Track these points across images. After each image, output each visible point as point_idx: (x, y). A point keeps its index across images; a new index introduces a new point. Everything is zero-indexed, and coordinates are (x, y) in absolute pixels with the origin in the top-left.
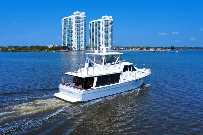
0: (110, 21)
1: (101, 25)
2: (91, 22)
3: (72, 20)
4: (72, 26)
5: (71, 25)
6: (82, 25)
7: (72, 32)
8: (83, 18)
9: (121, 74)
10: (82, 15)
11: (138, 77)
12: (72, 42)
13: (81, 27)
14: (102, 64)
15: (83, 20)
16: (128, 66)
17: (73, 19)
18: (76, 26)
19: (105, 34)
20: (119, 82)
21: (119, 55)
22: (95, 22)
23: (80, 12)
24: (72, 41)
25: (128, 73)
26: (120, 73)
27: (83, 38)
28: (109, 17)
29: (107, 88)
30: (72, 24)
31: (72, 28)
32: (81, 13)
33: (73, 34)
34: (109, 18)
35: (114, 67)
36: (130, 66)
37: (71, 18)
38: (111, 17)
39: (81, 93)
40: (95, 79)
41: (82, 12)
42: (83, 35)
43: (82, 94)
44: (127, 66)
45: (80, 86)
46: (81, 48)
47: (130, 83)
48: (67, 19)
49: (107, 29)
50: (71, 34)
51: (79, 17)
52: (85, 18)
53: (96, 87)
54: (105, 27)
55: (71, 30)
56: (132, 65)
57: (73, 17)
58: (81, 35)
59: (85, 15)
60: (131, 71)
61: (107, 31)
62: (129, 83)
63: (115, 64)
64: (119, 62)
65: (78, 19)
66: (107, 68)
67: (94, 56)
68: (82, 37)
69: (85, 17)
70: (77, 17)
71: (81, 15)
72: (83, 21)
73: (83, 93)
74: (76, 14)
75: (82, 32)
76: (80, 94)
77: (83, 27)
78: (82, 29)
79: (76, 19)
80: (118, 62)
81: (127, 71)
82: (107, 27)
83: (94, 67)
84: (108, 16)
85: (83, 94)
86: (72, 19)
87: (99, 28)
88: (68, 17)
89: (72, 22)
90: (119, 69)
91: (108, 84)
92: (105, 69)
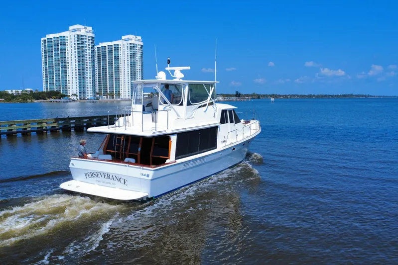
0: (138, 46)
1: (121, 52)
3: (66, 41)
4: (67, 51)
5: (64, 51)
6: (88, 51)
7: (67, 64)
8: (90, 38)
9: (218, 129)
10: (87, 32)
11: (248, 137)
12: (68, 84)
15: (90, 41)
17: (69, 39)
19: (130, 69)
20: (216, 148)
24: (68, 82)
25: (229, 126)
26: (217, 127)
27: (90, 76)
28: (136, 37)
30: (67, 48)
31: (67, 57)
32: (85, 28)
33: (68, 68)
34: (136, 40)
35: (205, 112)
37: (64, 37)
38: (139, 38)
39: (148, 176)
40: (172, 140)
41: (87, 27)
43: (150, 178)
44: (226, 111)
45: (126, 159)
46: (88, 96)
48: (54, 38)
49: (133, 61)
50: (64, 67)
51: (81, 35)
52: (93, 37)
53: (176, 159)
54: (129, 56)
55: (64, 58)
56: (233, 109)
57: (70, 35)
58: (87, 70)
59: (93, 33)
60: (233, 124)
61: (133, 63)
62: (233, 150)
63: (205, 105)
64: (213, 101)
65: (80, 39)
68: (88, 74)
69: (93, 35)
70: (78, 35)
71: (85, 32)
73: (154, 175)
74: (75, 30)
75: (88, 64)
76: (146, 178)
77: (91, 54)
78: (88, 59)
79: (76, 39)
80: (211, 101)
81: (227, 122)
82: (133, 57)
84: (134, 36)
86: (66, 39)
87: (117, 58)
89: (66, 44)
90: (214, 117)
91: (198, 151)
92: (188, 115)
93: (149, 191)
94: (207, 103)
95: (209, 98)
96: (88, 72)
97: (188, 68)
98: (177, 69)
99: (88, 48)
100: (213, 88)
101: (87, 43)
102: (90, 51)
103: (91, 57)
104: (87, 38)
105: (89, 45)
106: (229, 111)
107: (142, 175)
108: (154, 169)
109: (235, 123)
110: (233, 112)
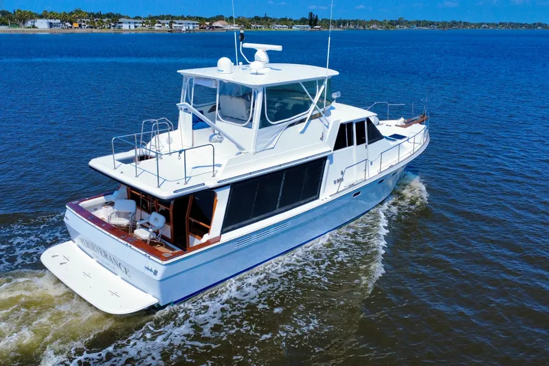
9: (328, 161)
14: (250, 126)
16: (354, 126)
20: (317, 198)
21: (321, 81)
25: (354, 151)
26: (325, 159)
29: (272, 232)
35: (302, 132)
36: (360, 124)
39: (155, 273)
40: (218, 198)
43: (158, 277)
44: (350, 124)
45: (155, 214)
47: (359, 193)
53: (222, 232)
56: (367, 119)
60: (363, 146)
62: (355, 195)
63: (303, 121)
64: (321, 110)
66: (271, 143)
67: (214, 87)
73: (166, 271)
76: (151, 274)
80: (316, 112)
81: (351, 144)
83: (216, 141)
85: (164, 274)
90: (321, 139)
91: (275, 209)
92: (262, 146)
93: (159, 296)
94: (308, 116)
95: (312, 107)
97: (279, 48)
98: (259, 48)
100: (323, 87)
106: (357, 124)
107: (147, 268)
108: (165, 263)
109: (369, 144)
110: (366, 123)
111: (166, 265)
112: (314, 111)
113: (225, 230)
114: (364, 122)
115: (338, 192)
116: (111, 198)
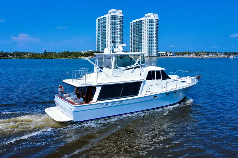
0: (155, 20)
1: (144, 25)
2: (132, 22)
3: (106, 20)
5: (105, 27)
6: (118, 26)
7: (107, 35)
8: (120, 17)
9: (142, 84)
10: (120, 13)
11: (172, 89)
13: (117, 28)
14: (111, 68)
15: (120, 19)
16: (155, 72)
17: (108, 18)
18: (111, 26)
19: (148, 36)
20: (137, 95)
22: (137, 22)
23: (115, 10)
25: (155, 81)
26: (141, 82)
27: (119, 41)
28: (154, 15)
29: (117, 104)
30: (107, 24)
32: (117, 11)
33: (107, 37)
34: (154, 17)
35: (132, 72)
36: (158, 72)
37: (105, 17)
38: (156, 15)
39: (72, 109)
40: (97, 90)
41: (119, 10)
42: (120, 37)
43: (73, 111)
44: (153, 72)
47: (156, 97)
48: (101, 19)
49: (150, 31)
50: (105, 37)
51: (114, 16)
52: (122, 17)
54: (148, 27)
55: (105, 31)
56: (162, 71)
57: (108, 16)
58: (117, 38)
59: (122, 14)
61: (151, 32)
62: (154, 97)
63: (132, 68)
64: (140, 65)
65: (114, 18)
66: (119, 74)
67: (103, 57)
68: (118, 40)
69: (122, 15)
70: (112, 16)
71: (118, 13)
72: (120, 21)
73: (75, 109)
74: (111, 13)
75: (118, 34)
77: (120, 27)
78: (118, 31)
79: (111, 18)
81: (154, 79)
82: (151, 28)
84: (152, 14)
86: (106, 19)
87: (141, 29)
88: (102, 17)
89: (106, 22)
90: (140, 75)
91: (119, 97)
92: (115, 75)
93: (73, 118)
94: (134, 67)
95: (136, 64)
96: (118, 39)
99: (118, 24)
101: (118, 21)
102: (120, 26)
103: (120, 29)
104: (118, 17)
105: (119, 22)
107: (70, 108)
108: (75, 106)
109: (162, 80)
110: (161, 72)
111: (75, 107)
112: (136, 65)
113: (98, 100)
114: (160, 71)
115: (146, 94)
116: (70, 94)
